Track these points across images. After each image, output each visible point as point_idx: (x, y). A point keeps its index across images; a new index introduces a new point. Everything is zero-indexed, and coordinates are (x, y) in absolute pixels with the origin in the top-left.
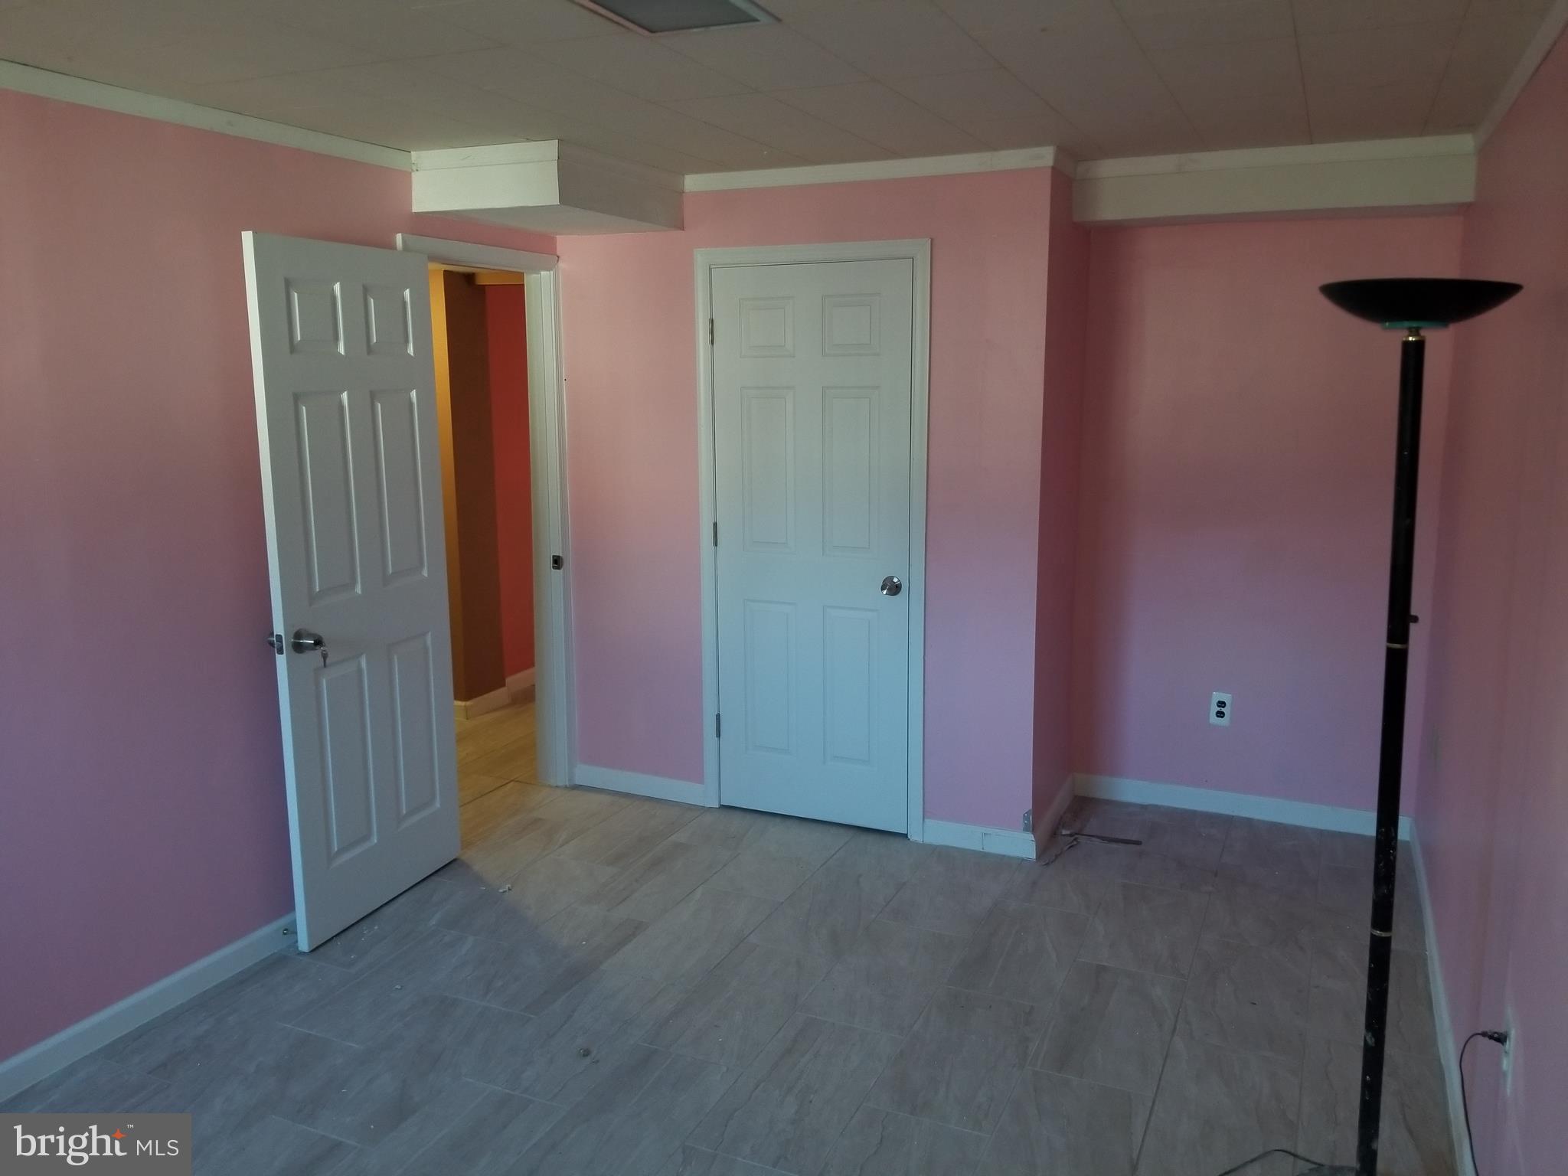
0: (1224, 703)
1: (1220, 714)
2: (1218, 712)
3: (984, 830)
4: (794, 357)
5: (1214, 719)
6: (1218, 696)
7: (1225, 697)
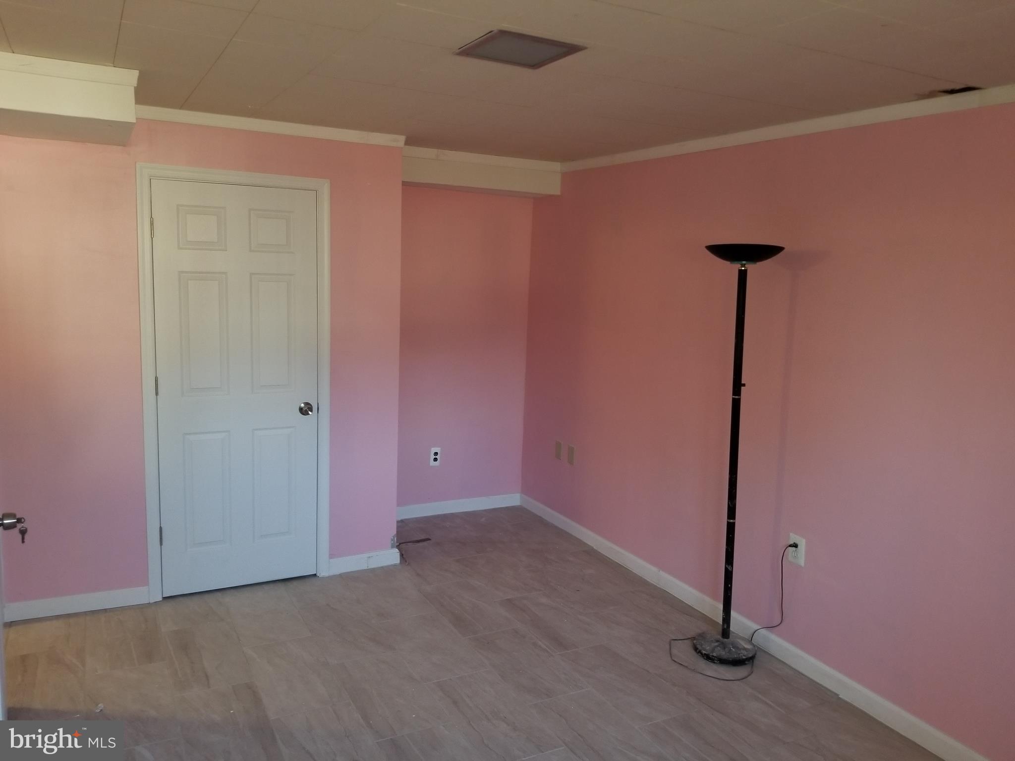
0: (437, 453)
1: (435, 460)
2: (435, 459)
3: (366, 555)
4: (226, 251)
5: (432, 463)
6: (434, 450)
7: (437, 450)
